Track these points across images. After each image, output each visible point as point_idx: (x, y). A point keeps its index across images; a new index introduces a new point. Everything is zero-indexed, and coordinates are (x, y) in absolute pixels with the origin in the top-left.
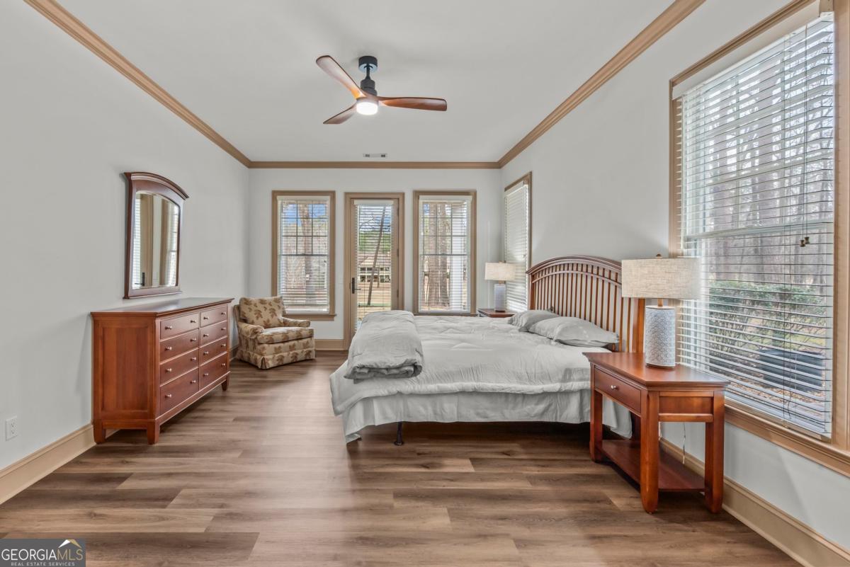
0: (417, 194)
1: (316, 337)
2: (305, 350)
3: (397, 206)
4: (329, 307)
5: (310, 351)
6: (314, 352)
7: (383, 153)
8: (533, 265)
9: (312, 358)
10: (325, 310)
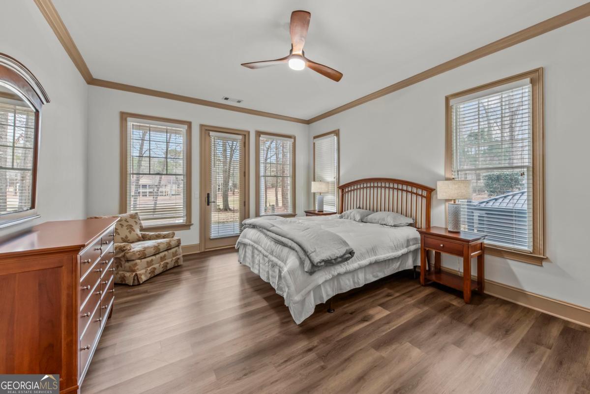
0: (259, 134)
1: (182, 244)
2: (174, 258)
3: (244, 141)
4: (185, 218)
5: (178, 259)
6: (182, 259)
7: (239, 99)
8: (340, 186)
9: (179, 264)
10: (181, 221)
